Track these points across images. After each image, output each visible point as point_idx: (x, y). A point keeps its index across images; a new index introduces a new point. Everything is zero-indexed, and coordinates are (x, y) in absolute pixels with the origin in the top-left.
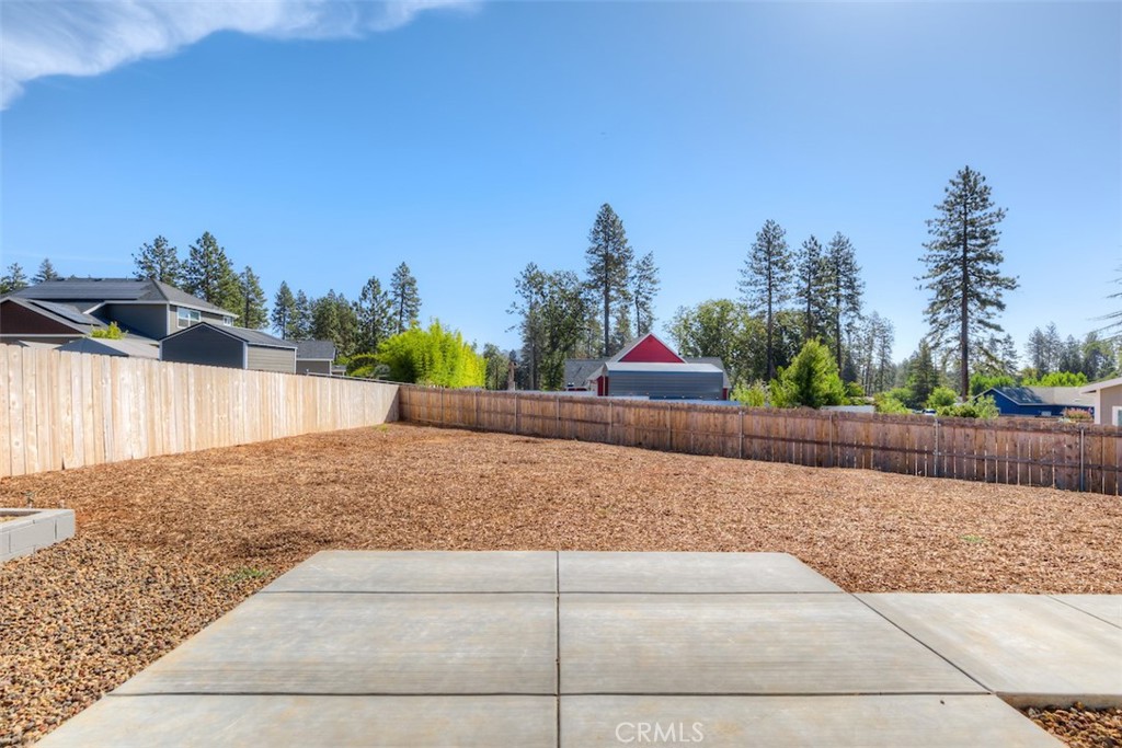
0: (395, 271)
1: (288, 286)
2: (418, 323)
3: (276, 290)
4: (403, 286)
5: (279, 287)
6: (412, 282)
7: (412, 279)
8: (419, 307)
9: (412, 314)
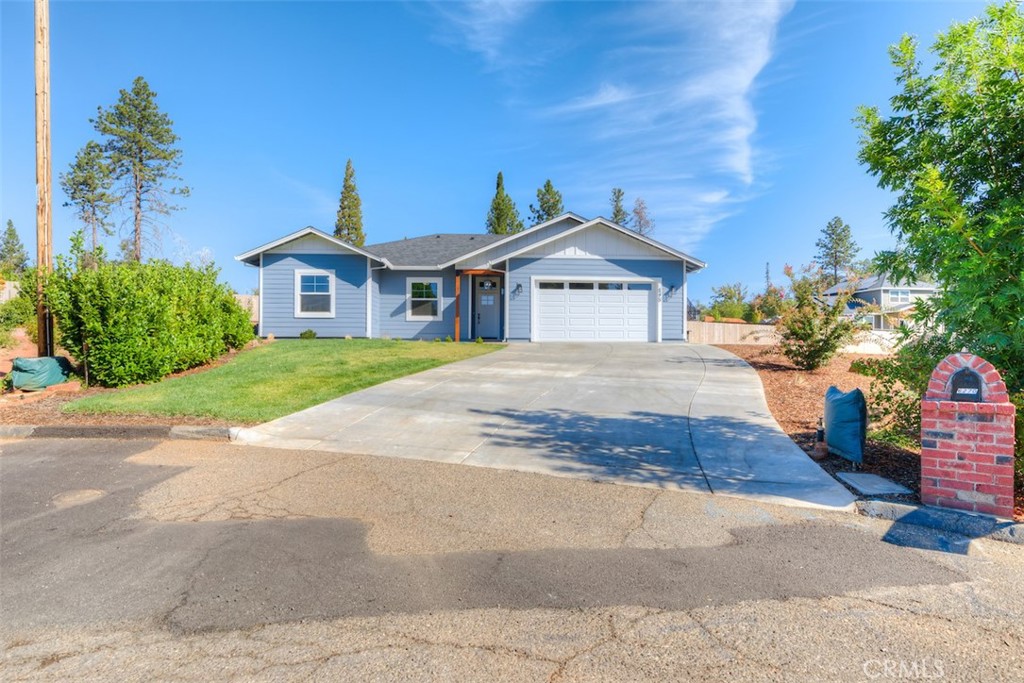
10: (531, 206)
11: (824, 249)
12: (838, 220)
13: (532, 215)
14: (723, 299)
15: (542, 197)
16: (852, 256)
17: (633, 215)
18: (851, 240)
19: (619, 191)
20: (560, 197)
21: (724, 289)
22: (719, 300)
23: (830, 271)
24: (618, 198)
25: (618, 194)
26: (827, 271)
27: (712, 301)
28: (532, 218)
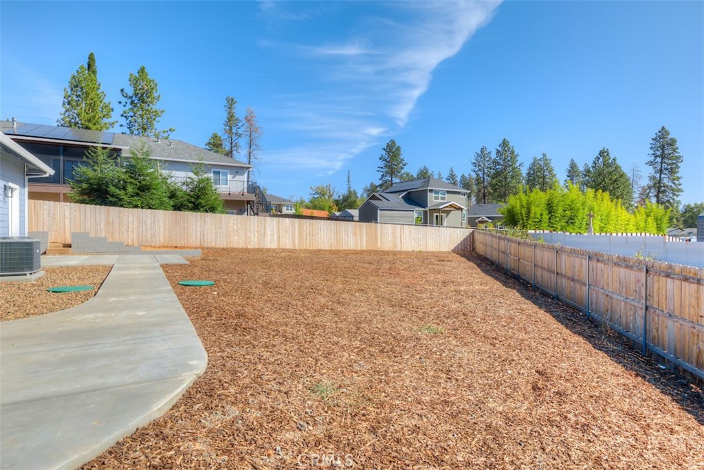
0: (654, 136)
1: (575, 162)
2: (678, 178)
3: (567, 166)
4: (663, 148)
5: (569, 164)
6: (673, 142)
7: (672, 139)
8: (679, 164)
9: (672, 172)
10: (122, 91)
11: (384, 162)
12: (393, 142)
13: (124, 100)
14: (317, 196)
15: (135, 82)
16: (402, 168)
17: (244, 121)
18: (401, 157)
19: (232, 100)
20: (156, 85)
21: (319, 188)
22: (316, 196)
23: (388, 178)
24: (231, 105)
25: (231, 103)
26: (386, 178)
27: (311, 197)
28: (124, 104)
